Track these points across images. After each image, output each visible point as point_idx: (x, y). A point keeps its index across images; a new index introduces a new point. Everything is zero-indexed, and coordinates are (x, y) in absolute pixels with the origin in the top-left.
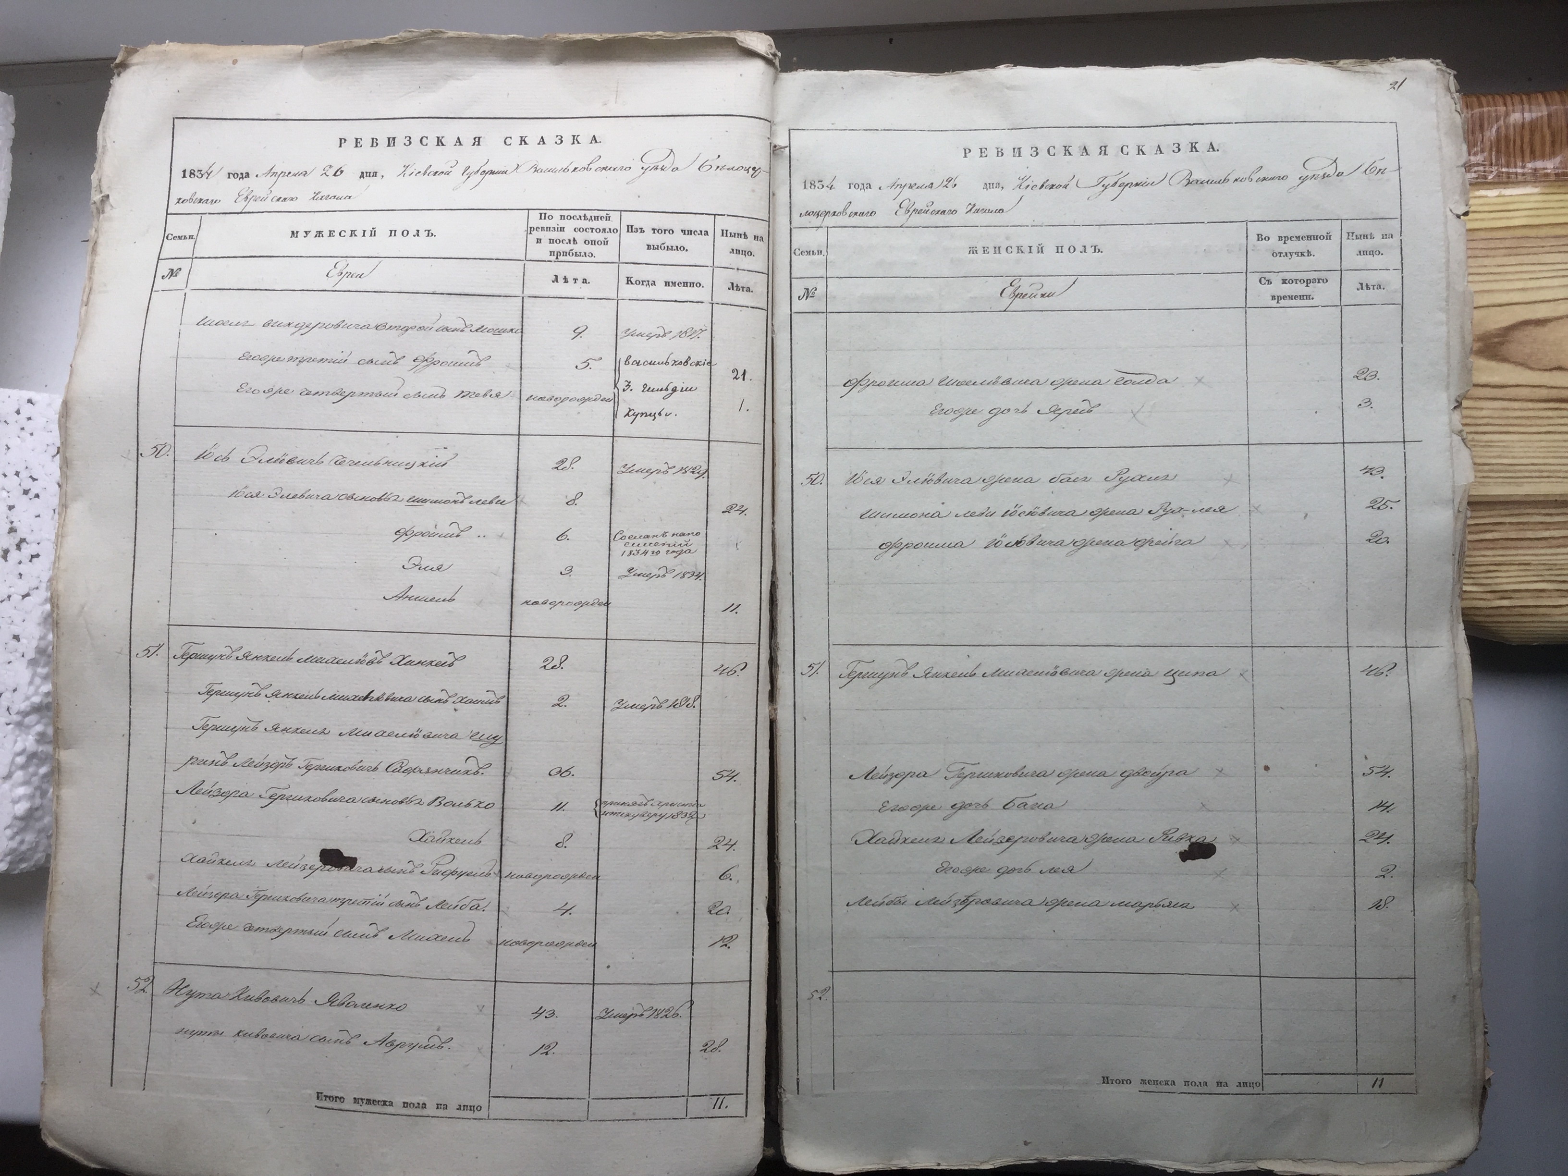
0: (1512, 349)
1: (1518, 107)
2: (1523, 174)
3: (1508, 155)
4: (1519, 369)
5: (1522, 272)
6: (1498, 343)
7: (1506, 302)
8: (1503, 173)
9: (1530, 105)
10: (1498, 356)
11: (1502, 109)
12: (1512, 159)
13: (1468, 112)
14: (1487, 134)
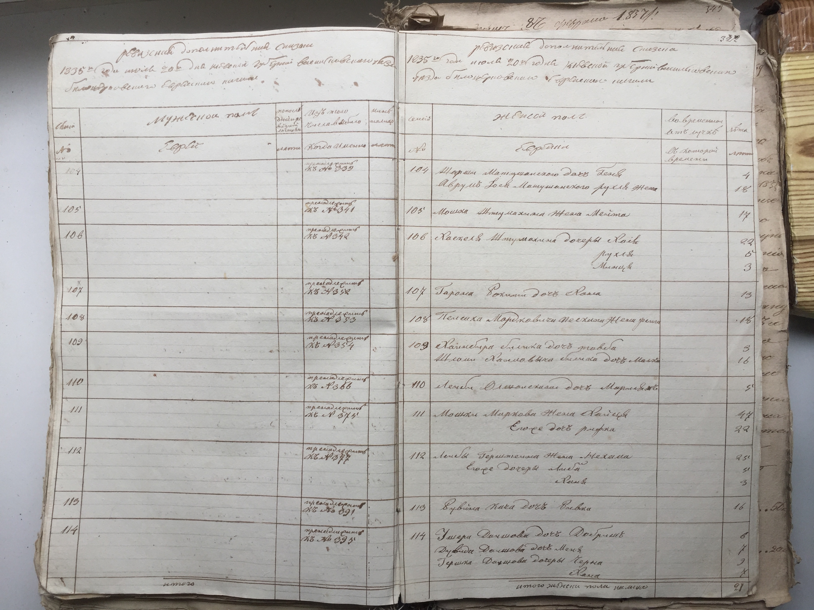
3: (813, 36)
13: (789, 11)
14: (800, 23)
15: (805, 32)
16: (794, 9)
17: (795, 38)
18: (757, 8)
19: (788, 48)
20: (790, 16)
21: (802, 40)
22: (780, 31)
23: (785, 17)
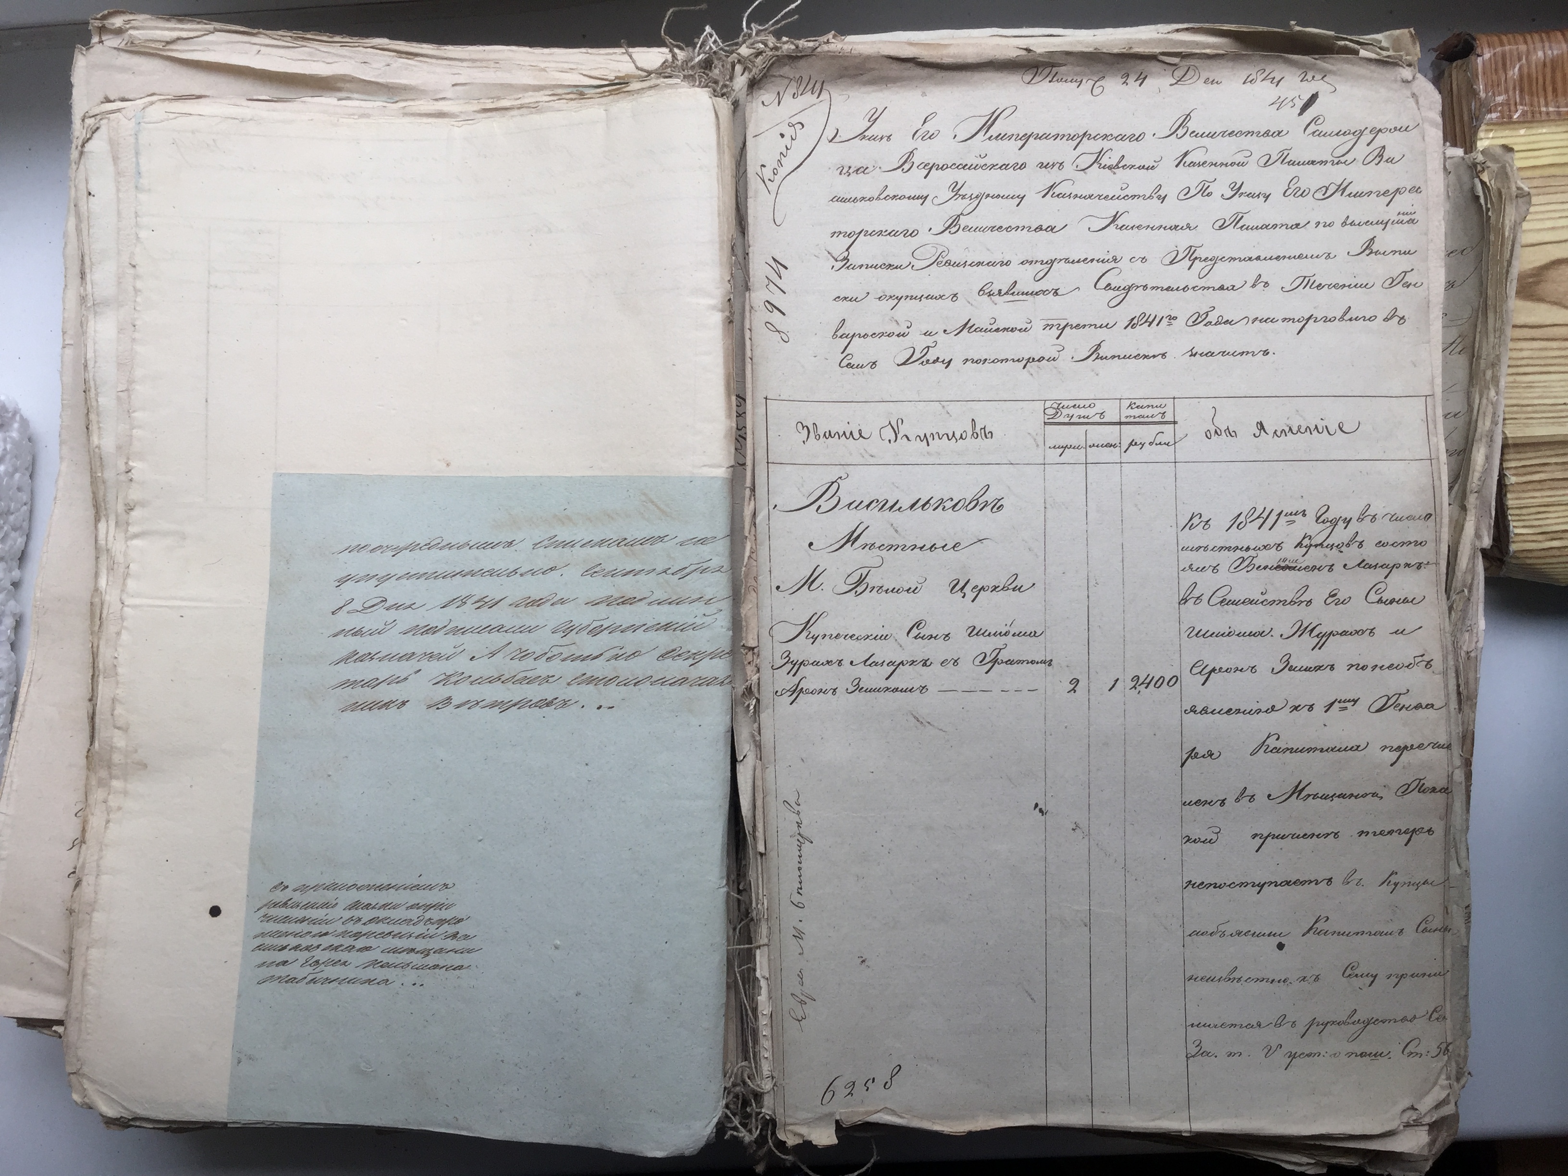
0: (1547, 288)
1: (1539, 45)
2: (1548, 113)
3: (1531, 94)
4: (1555, 308)
5: (1551, 211)
6: (1531, 282)
7: (1538, 242)
8: (1527, 111)
9: (1550, 42)
10: (1532, 295)
11: (1523, 48)
12: (1536, 99)
13: (1490, 50)
14: (1510, 73)
15: (1517, 88)
16: (1499, 49)
17: (1500, 99)
18: (1434, 50)
19: (1489, 116)
20: (1493, 62)
21: (1512, 102)
22: (1475, 87)
23: (1483, 64)
